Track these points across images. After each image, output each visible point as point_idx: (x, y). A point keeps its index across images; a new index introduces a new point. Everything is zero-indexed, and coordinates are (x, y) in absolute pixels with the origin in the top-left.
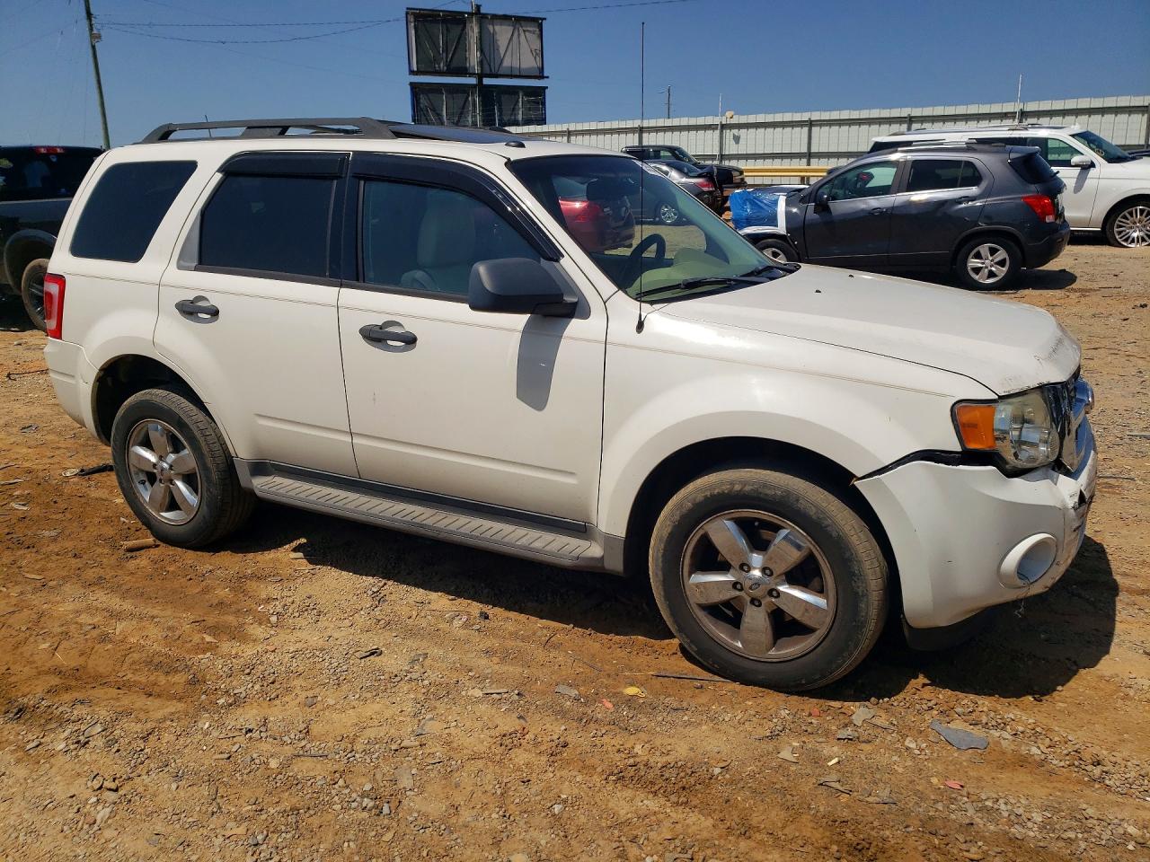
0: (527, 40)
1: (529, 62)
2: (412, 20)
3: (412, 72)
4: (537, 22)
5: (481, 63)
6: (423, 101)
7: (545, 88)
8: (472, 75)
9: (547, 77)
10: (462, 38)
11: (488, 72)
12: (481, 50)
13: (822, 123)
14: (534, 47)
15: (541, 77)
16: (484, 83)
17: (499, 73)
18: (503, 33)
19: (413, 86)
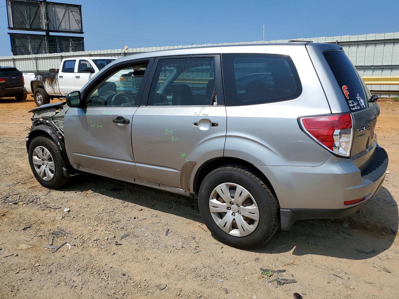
0: (73, 15)
1: (75, 26)
2: (10, 3)
3: (9, 28)
4: (79, 7)
5: (48, 25)
6: (17, 42)
7: (83, 38)
8: (43, 30)
9: (84, 33)
10: (37, 13)
11: (53, 29)
12: (47, 18)
14: (77, 19)
15: (81, 32)
17: (59, 30)
19: (11, 35)
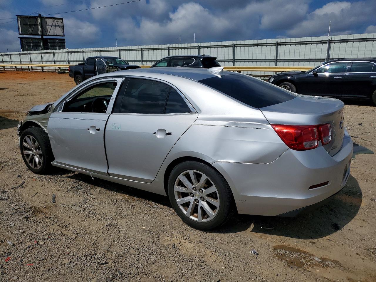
0: (58, 24)
1: (59, 32)
2: (19, 19)
3: (19, 34)
4: (61, 19)
5: (42, 31)
7: (65, 39)
8: (39, 35)
10: (36, 24)
11: (45, 34)
12: (42, 27)
13: (146, 49)
14: (61, 27)
15: (64, 36)
16: (44, 37)
17: (49, 35)
18: (49, 22)
19: (21, 38)
